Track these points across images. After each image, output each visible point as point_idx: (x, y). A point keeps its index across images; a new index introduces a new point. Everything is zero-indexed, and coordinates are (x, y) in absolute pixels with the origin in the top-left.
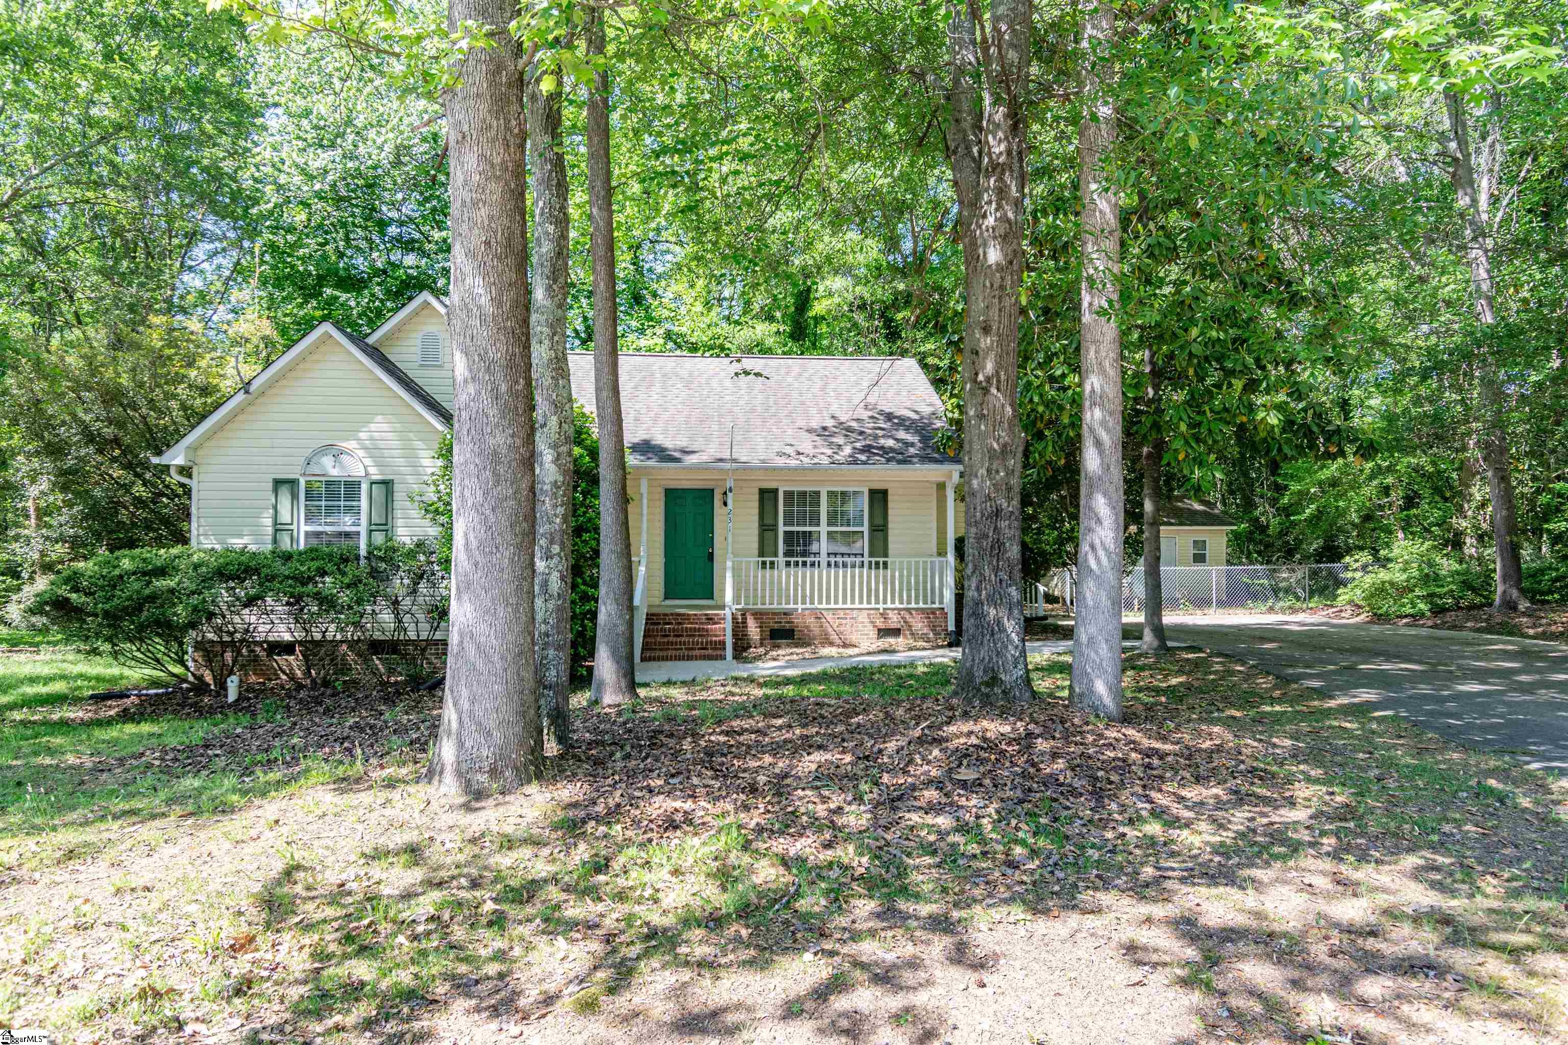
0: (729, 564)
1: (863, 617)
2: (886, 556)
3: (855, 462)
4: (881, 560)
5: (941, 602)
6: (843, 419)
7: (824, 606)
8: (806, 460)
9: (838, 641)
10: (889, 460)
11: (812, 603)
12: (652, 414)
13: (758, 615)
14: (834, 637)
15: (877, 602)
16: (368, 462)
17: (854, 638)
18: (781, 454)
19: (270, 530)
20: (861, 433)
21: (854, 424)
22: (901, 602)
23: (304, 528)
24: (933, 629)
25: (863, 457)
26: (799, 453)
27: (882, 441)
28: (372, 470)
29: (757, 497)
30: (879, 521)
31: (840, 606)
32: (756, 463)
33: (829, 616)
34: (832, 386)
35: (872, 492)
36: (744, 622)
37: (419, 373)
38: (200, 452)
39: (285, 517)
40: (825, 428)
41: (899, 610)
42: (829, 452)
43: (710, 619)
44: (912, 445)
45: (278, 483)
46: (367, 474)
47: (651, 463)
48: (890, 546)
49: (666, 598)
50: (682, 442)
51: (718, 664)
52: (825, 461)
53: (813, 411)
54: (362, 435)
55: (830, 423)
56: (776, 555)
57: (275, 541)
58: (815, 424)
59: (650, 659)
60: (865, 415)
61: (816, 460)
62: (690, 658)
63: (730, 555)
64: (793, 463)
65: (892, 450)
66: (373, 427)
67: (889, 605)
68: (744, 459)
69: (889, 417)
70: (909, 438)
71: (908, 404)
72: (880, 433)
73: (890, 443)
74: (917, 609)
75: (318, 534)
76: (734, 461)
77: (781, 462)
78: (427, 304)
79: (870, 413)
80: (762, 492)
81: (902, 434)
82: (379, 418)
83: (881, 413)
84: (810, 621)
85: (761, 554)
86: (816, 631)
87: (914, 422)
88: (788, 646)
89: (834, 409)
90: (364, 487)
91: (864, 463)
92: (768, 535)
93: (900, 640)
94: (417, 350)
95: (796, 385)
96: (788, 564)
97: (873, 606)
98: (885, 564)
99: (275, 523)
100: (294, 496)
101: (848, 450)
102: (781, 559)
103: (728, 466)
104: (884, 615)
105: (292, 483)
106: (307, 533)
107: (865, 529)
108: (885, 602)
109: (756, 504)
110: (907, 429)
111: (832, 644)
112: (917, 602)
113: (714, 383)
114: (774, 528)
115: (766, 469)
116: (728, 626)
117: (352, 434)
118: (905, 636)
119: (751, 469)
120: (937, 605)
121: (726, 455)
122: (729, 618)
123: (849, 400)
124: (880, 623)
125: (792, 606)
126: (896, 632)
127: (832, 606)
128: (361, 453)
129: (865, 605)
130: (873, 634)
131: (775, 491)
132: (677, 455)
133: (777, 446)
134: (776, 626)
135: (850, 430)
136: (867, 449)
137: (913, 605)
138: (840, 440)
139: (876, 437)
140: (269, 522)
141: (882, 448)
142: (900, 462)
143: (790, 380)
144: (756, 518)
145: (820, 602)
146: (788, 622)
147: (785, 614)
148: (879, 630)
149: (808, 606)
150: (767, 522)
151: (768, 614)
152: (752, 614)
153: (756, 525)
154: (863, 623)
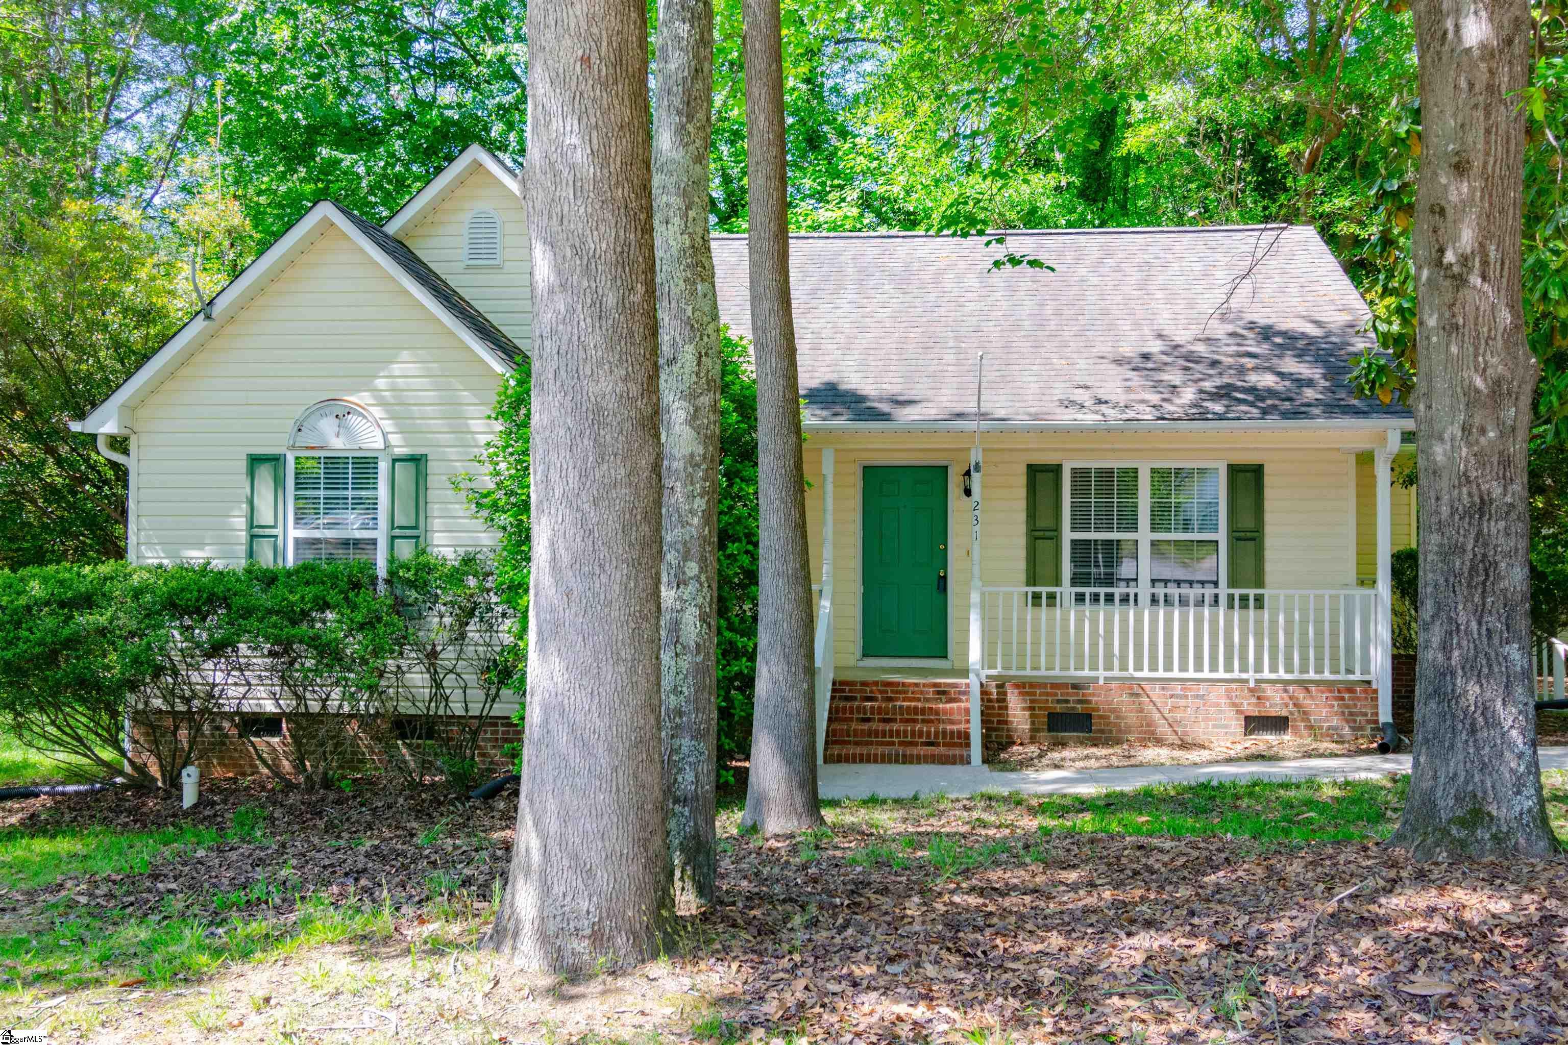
0: (975, 597)
1: (1217, 694)
2: (1260, 584)
3: (1203, 416)
4: (1252, 592)
5: (1365, 670)
6: (1179, 340)
7: (1146, 673)
8: (1112, 413)
9: (1171, 737)
10: (1265, 412)
11: (1123, 667)
12: (841, 338)
13: (1026, 687)
14: (1163, 729)
15: (1244, 669)
16: (388, 426)
17: (1199, 732)
18: (1068, 404)
19: (243, 536)
20: (1214, 363)
21: (1201, 349)
22: (1289, 669)
23: (294, 533)
24: (1350, 717)
25: (1218, 408)
26: (1100, 402)
27: (1253, 379)
28: (394, 439)
29: (1023, 480)
30: (1247, 522)
31: (1176, 673)
32: (1021, 419)
33: (1156, 692)
34: (1161, 279)
35: (1234, 470)
36: (1002, 698)
37: (466, 279)
38: (142, 414)
39: (265, 515)
40: (1146, 357)
41: (1287, 683)
42: (1155, 398)
43: (942, 693)
44: (1310, 383)
45: (255, 460)
46: (387, 446)
47: (839, 422)
48: (1268, 567)
49: (865, 655)
50: (892, 385)
51: (957, 770)
52: (1148, 414)
53: (1125, 326)
54: (381, 383)
55: (1155, 347)
56: (1058, 582)
57: (251, 554)
58: (1128, 349)
59: (839, 759)
60: (1220, 330)
61: (1130, 414)
62: (907, 760)
63: (977, 583)
64: (1089, 418)
65: (1271, 392)
66: (396, 369)
67: (1266, 674)
68: (1001, 413)
69: (1266, 333)
70: (1305, 370)
71: (1302, 310)
72: (1249, 362)
73: (1268, 380)
74: (1317, 683)
75: (314, 543)
76: (983, 416)
77: (1067, 417)
78: (478, 165)
79: (1230, 328)
80: (1034, 471)
81: (1290, 365)
82: (405, 355)
83: (1251, 326)
84: (1121, 700)
85: (1032, 579)
86: (1131, 718)
87: (1312, 341)
88: (1082, 743)
89: (1164, 321)
90: (383, 466)
91: (1221, 417)
92: (1044, 546)
93: (1287, 737)
94: (463, 241)
95: (1094, 280)
96: (1080, 598)
97: (1236, 675)
98: (1259, 601)
99: (251, 526)
100: (279, 483)
101: (1188, 395)
102: (1066, 590)
103: (971, 425)
104: (1257, 692)
105: (276, 460)
106: (297, 541)
107: (1221, 536)
108: (1258, 669)
109: (1022, 492)
110: (1300, 355)
111: (1159, 742)
112: (1319, 670)
113: (948, 281)
114: (1054, 534)
115: (1042, 430)
116: (974, 705)
117: (364, 382)
118: (1296, 732)
119: (1014, 430)
120: (1357, 676)
121: (970, 406)
122: (976, 690)
123: (1191, 305)
124: (1250, 707)
125: (1086, 673)
126: (1279, 724)
127: (1161, 674)
128: (377, 412)
129: (1221, 674)
130: (1237, 726)
131: (1057, 470)
132: (885, 407)
133: (1060, 390)
134: (1059, 708)
135: (1192, 358)
136: (1224, 393)
137: (1312, 675)
138: (1174, 377)
139: (1242, 371)
140: (240, 523)
141: (1253, 390)
142: (1285, 415)
143: (1083, 271)
144: (1022, 517)
145: (1139, 667)
146: (1080, 702)
147: (1075, 686)
148: (1248, 719)
149: (1116, 673)
150: (1041, 524)
151: (1044, 685)
152: (1017, 686)
153: (1022, 529)
154: (1218, 705)
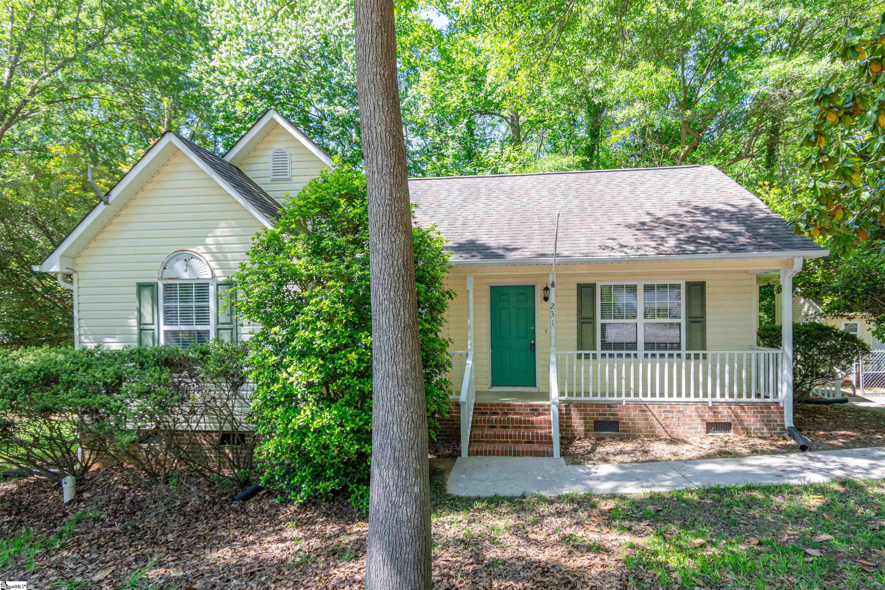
0: (553, 359)
1: (690, 410)
2: (704, 347)
3: (684, 252)
4: (701, 352)
5: (776, 395)
6: (659, 214)
7: (649, 398)
8: (631, 252)
9: (664, 436)
10: (720, 250)
11: (636, 395)
12: (478, 220)
13: (579, 406)
14: (659, 430)
15: (705, 395)
16: (214, 265)
17: (680, 432)
18: (605, 248)
19: (135, 330)
20: (682, 226)
21: (672, 219)
22: (731, 395)
23: (164, 328)
24: (767, 422)
25: (691, 248)
26: (622, 246)
27: (706, 232)
28: (218, 273)
29: (575, 292)
30: (697, 312)
31: (666, 398)
32: (578, 257)
33: (655, 410)
34: (642, 189)
35: (690, 285)
36: (568, 413)
38: (79, 261)
39: (148, 318)
40: (643, 224)
41: (729, 404)
42: (653, 244)
43: (535, 410)
44: (740, 234)
45: (141, 286)
46: (214, 277)
47: (476, 260)
48: (708, 337)
49: (493, 385)
50: (505, 241)
51: (545, 460)
52: (652, 253)
53: (628, 210)
54: (209, 241)
55: (647, 219)
56: (594, 349)
57: (140, 341)
58: (632, 220)
59: (478, 453)
60: (681, 210)
61: (641, 252)
62: (516, 454)
63: (553, 349)
64: (618, 255)
65: (720, 240)
66: (218, 232)
67: (718, 398)
68: (566, 253)
69: (706, 211)
70: (735, 228)
71: (721, 199)
72: (702, 225)
73: (715, 233)
74: (747, 403)
75: (175, 333)
76: (557, 255)
77: (605, 255)
78: (275, 124)
79: (686, 209)
80: (581, 287)
81: (725, 225)
82: (223, 224)
83: (696, 208)
84: (635, 414)
85: (580, 346)
86: (641, 424)
87: (733, 214)
88: (613, 438)
89: (648, 206)
90: (212, 289)
91: (694, 252)
92: (587, 327)
93: (731, 434)
94: (270, 166)
95: (608, 191)
96: (603, 355)
97: (701, 399)
98: (705, 356)
99: (140, 323)
100: (155, 301)
101: (672, 242)
102: (599, 351)
103: (551, 260)
104: (713, 409)
105: (152, 286)
106: (166, 332)
107: (683, 321)
108: (714, 395)
109: (574, 299)
110: (729, 220)
111: (658, 439)
112: (749, 396)
113: (533, 193)
114: (592, 320)
115: (589, 263)
116: (553, 416)
117: (200, 240)
118: (736, 431)
119: (574, 263)
120: (771, 400)
121: (549, 249)
122: (554, 409)
123: (661, 199)
124: (709, 417)
125: (615, 398)
126: (726, 427)
127: (658, 398)
128: (208, 257)
129: (692, 399)
130: (701, 428)
131: (593, 286)
132: (500, 252)
133: (598, 241)
134: (600, 418)
135: (667, 223)
136: (691, 240)
137: (744, 399)
138: (663, 233)
139: (698, 229)
140: (134, 322)
141: (708, 238)
142: (732, 250)
143: (601, 187)
144: (575, 312)
145: (645, 395)
146: (612, 415)
147: (609, 406)
148: (708, 424)
149: (632, 398)
150: (584, 315)
151: (592, 405)
152: (576, 406)
153: (575, 318)
154: (690, 416)
